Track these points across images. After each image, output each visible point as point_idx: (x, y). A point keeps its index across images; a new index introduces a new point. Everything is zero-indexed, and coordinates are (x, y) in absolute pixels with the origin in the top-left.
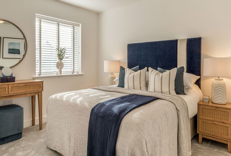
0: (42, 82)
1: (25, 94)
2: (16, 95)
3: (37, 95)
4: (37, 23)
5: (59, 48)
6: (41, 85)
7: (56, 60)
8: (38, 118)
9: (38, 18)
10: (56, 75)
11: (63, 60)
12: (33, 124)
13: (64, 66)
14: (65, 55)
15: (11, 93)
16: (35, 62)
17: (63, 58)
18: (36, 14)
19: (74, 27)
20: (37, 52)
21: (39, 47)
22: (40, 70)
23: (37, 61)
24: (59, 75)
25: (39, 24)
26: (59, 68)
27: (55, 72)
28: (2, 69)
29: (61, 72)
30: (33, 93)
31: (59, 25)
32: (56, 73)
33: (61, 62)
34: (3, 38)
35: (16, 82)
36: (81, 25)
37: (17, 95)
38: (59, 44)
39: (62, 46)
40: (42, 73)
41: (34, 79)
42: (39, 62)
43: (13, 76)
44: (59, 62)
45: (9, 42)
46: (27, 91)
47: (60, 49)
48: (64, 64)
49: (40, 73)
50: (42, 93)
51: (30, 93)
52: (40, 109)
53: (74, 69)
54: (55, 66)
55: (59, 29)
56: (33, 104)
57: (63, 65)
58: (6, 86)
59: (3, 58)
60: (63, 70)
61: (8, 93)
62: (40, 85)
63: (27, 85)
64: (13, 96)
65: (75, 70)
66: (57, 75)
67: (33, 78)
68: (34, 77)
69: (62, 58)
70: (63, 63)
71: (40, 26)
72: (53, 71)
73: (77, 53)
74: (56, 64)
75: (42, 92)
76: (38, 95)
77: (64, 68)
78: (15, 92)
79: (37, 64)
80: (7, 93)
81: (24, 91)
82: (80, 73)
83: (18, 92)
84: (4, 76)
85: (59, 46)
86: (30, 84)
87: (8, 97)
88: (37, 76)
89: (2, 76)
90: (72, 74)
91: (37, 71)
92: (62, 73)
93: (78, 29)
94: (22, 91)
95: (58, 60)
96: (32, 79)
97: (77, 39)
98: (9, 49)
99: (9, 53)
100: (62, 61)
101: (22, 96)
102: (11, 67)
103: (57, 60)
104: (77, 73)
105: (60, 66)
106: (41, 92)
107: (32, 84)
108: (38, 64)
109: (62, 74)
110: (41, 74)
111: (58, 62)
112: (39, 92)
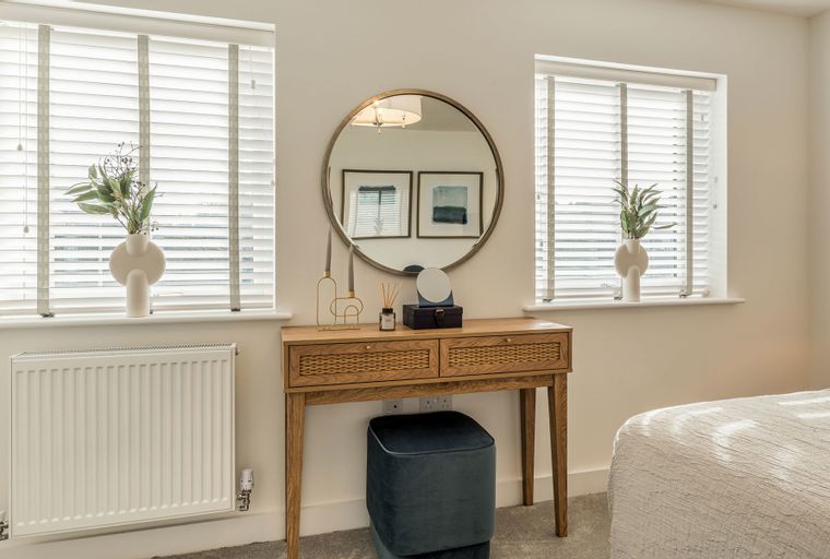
0: (568, 333)
1: (498, 380)
2: (466, 382)
3: (545, 389)
4: (540, 94)
5: (625, 189)
6: (564, 348)
7: (614, 241)
8: (550, 474)
9: (543, 71)
10: (610, 301)
11: (647, 237)
12: (527, 498)
13: (650, 263)
14: (658, 219)
15: (449, 373)
16: (534, 250)
17: (647, 229)
18: (537, 56)
19: (689, 94)
20: (541, 208)
21: (545, 190)
22: (551, 282)
23: (538, 245)
24: (626, 300)
25: (545, 95)
26: (629, 275)
27: (608, 287)
28: (416, 276)
29: (635, 288)
30: (529, 379)
31: (624, 90)
32: (612, 293)
33: (636, 246)
34: (420, 173)
35: (466, 330)
36: (723, 79)
37: (470, 381)
38: (624, 172)
39: (638, 180)
40: (556, 294)
41: (529, 316)
42: (545, 247)
43: (456, 303)
44: (630, 249)
45: (435, 186)
46: (509, 367)
47: (631, 193)
48: (649, 254)
49: (551, 291)
50: (566, 378)
51: (519, 379)
52: (558, 448)
53: (690, 278)
54: (612, 263)
55: (624, 108)
56: (528, 418)
57: (646, 259)
58: (431, 344)
59: (418, 237)
60: (643, 281)
61: (436, 373)
62: (559, 346)
63: (509, 342)
64: (457, 383)
65: (695, 283)
66: (618, 302)
67: (525, 311)
68: (529, 307)
69: (644, 231)
70: (644, 251)
71: (551, 102)
72: (597, 284)
73: (705, 209)
74: (613, 254)
75: (566, 374)
76: (551, 390)
77: (648, 271)
78: (465, 370)
79: (538, 254)
80: (434, 370)
81: (497, 367)
82: (722, 295)
83: (474, 369)
84: (425, 304)
85: (625, 180)
86: (518, 340)
87: (438, 386)
88: (539, 304)
89: (417, 302)
90: (683, 300)
91: (541, 284)
92: (642, 291)
93: (707, 102)
94: (487, 366)
95: (620, 240)
96: (522, 314)
97: (706, 145)
98: (436, 209)
99: (435, 220)
100: (641, 244)
101: (491, 387)
102: (446, 270)
103: (618, 237)
104: (706, 295)
105: (631, 262)
106: (564, 377)
107: (525, 340)
108: (542, 255)
109: (644, 300)
110: (554, 298)
111: (624, 248)
112: (553, 376)
